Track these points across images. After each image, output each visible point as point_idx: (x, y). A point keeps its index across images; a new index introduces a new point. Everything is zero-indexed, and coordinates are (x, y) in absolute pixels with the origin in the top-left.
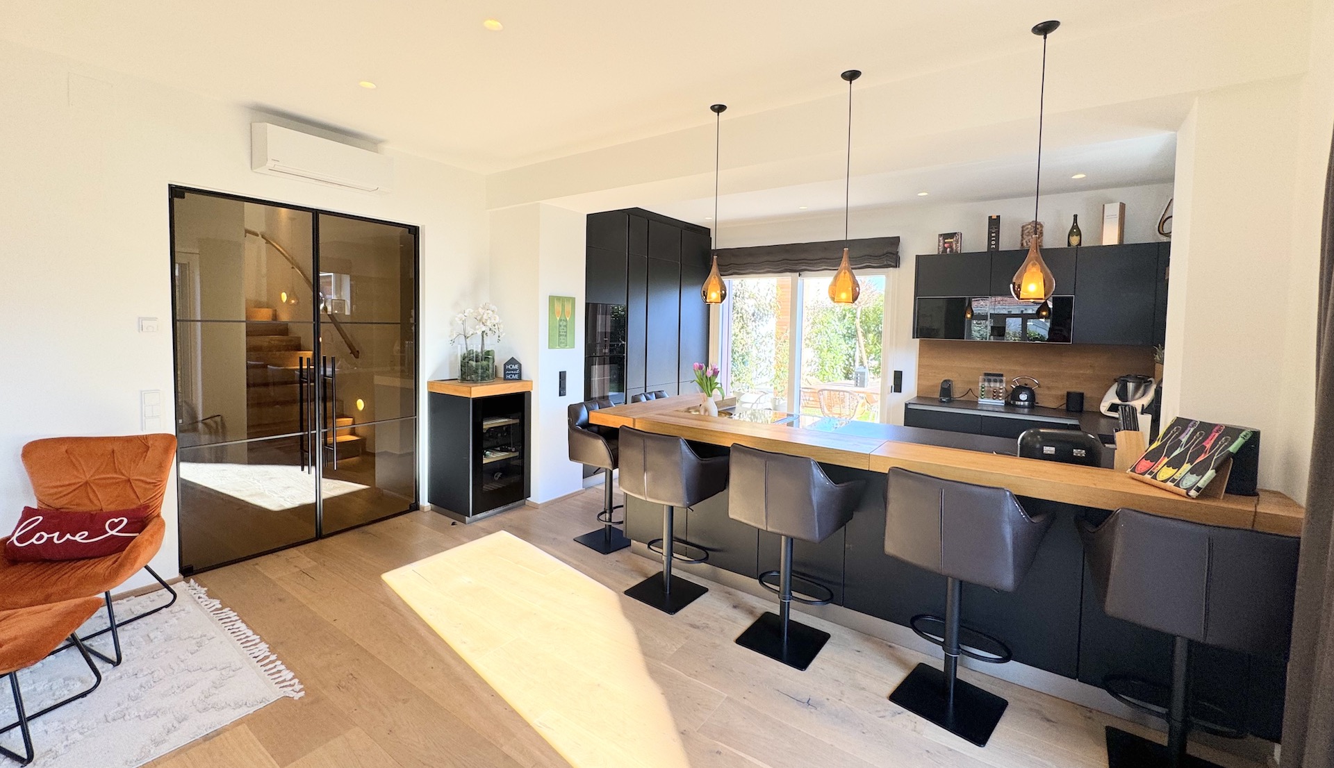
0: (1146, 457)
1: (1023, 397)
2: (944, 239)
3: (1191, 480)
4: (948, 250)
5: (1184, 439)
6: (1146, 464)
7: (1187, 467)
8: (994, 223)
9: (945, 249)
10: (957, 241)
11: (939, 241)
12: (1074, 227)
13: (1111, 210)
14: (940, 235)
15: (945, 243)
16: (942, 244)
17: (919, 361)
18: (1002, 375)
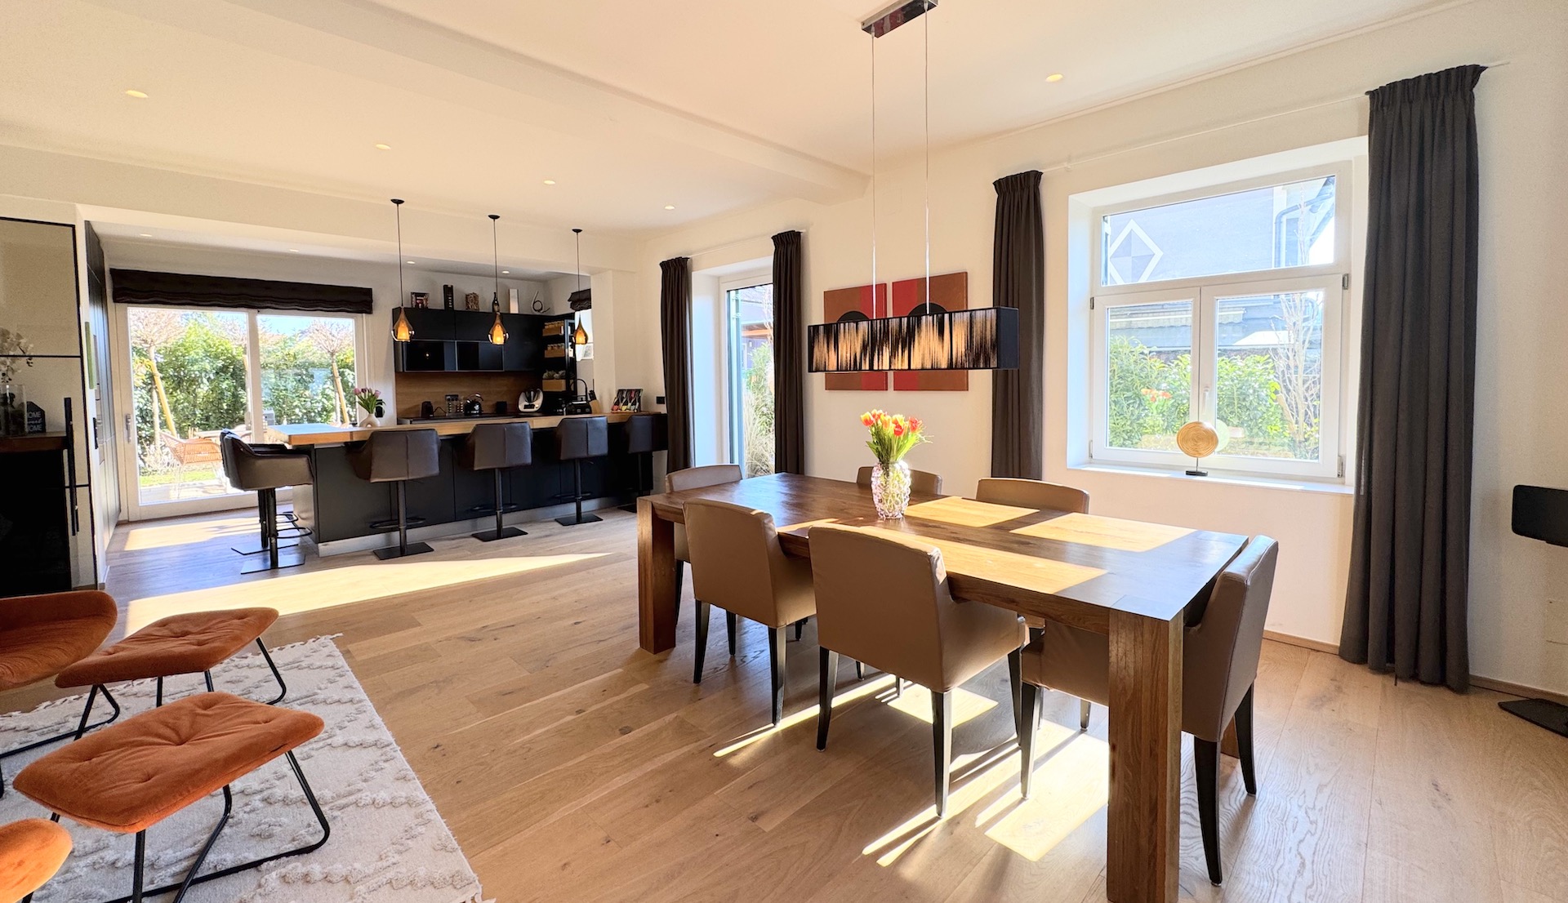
0: (615, 405)
1: (477, 407)
2: (416, 296)
3: (633, 407)
4: (420, 305)
5: (624, 396)
6: (616, 407)
7: (630, 404)
8: (448, 290)
9: (417, 304)
10: (427, 300)
11: (412, 298)
12: (496, 299)
13: (513, 293)
14: (413, 293)
15: (417, 299)
16: (414, 299)
17: (396, 390)
18: (457, 396)
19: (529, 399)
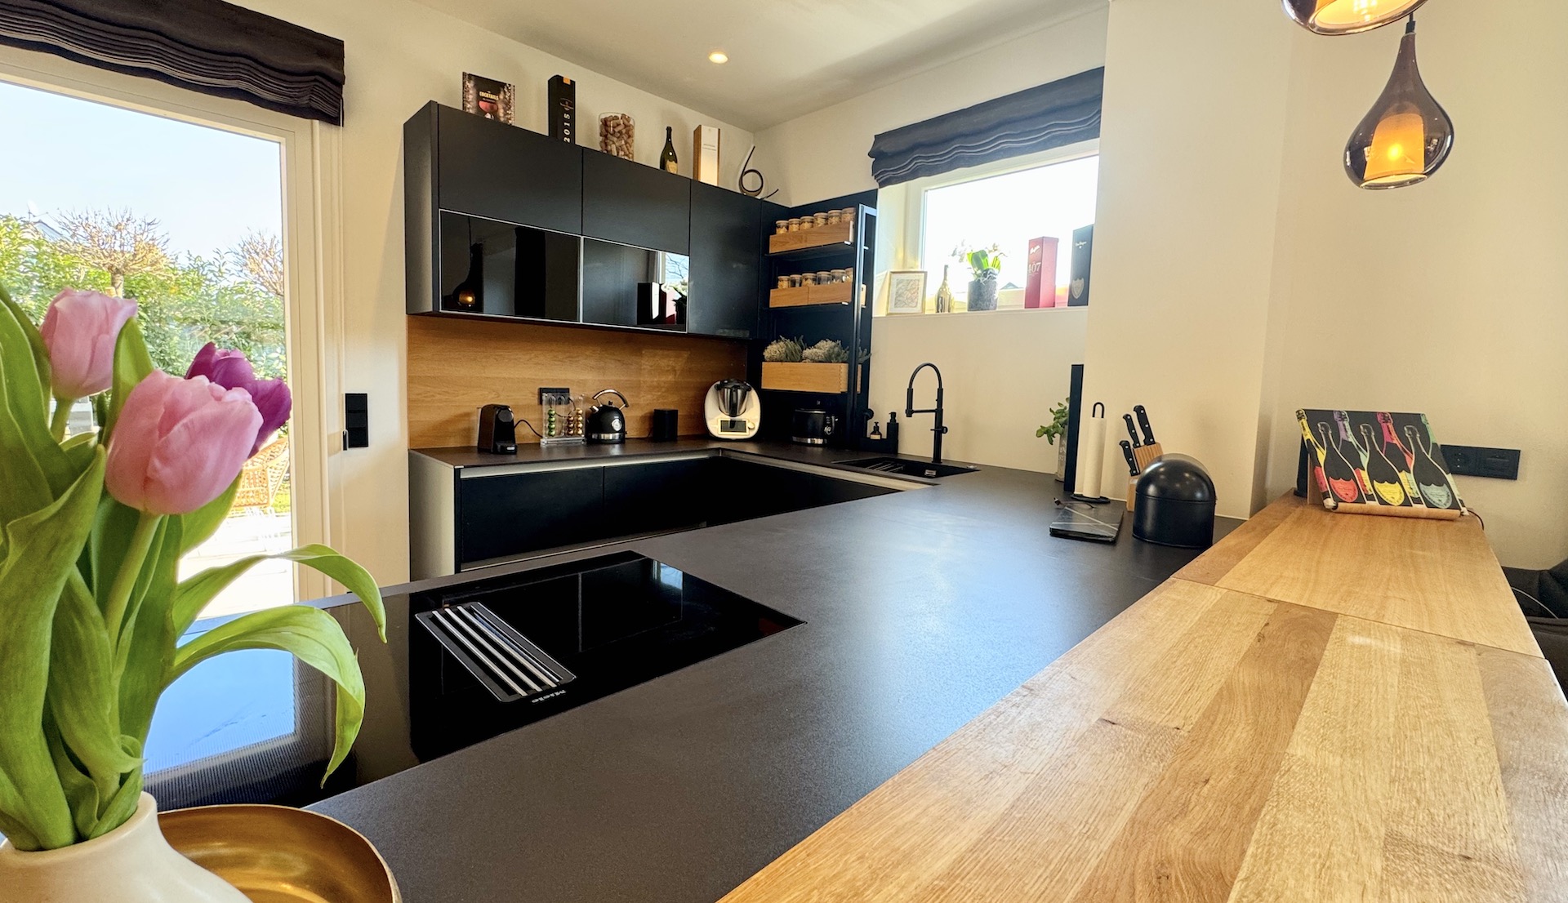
2: (478, 86)
10: (507, 105)
11: (465, 90)
12: (669, 146)
13: (709, 137)
14: (468, 77)
15: (479, 98)
16: (471, 97)
17: (409, 371)
18: (567, 390)
19: (733, 410)
